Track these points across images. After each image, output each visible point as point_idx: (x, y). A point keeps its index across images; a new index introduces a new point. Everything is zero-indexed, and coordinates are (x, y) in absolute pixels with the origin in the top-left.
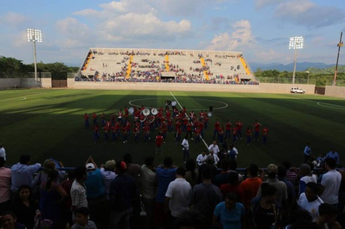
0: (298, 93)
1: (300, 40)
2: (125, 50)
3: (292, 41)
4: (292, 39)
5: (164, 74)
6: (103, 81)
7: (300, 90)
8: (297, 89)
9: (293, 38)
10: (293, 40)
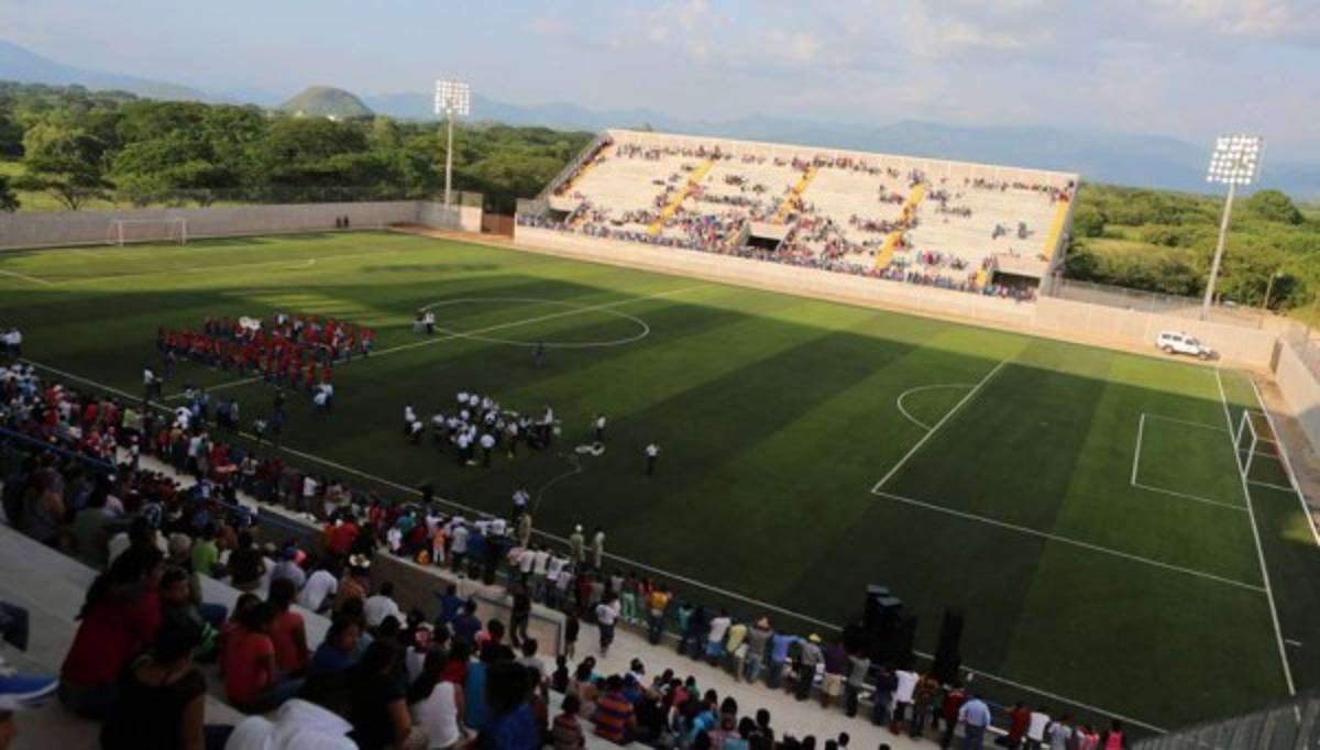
0: (1175, 352)
1: (1248, 150)
2: (696, 142)
3: (1221, 153)
4: (1221, 146)
5: (760, 230)
6: (580, 232)
7: (1189, 342)
8: (1177, 339)
9: (1227, 140)
10: (1225, 148)
